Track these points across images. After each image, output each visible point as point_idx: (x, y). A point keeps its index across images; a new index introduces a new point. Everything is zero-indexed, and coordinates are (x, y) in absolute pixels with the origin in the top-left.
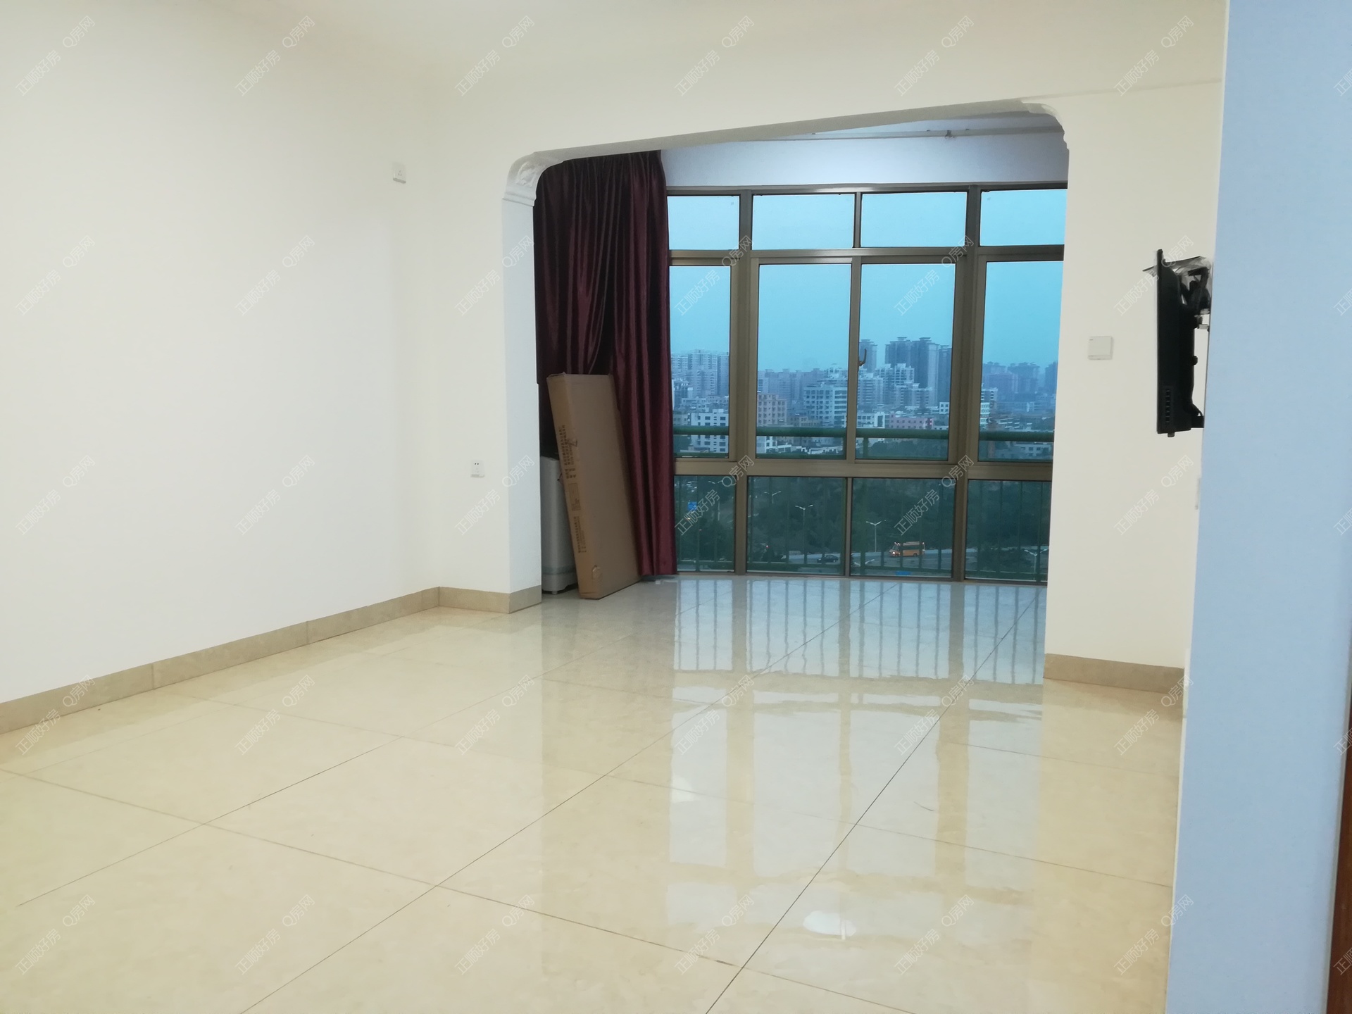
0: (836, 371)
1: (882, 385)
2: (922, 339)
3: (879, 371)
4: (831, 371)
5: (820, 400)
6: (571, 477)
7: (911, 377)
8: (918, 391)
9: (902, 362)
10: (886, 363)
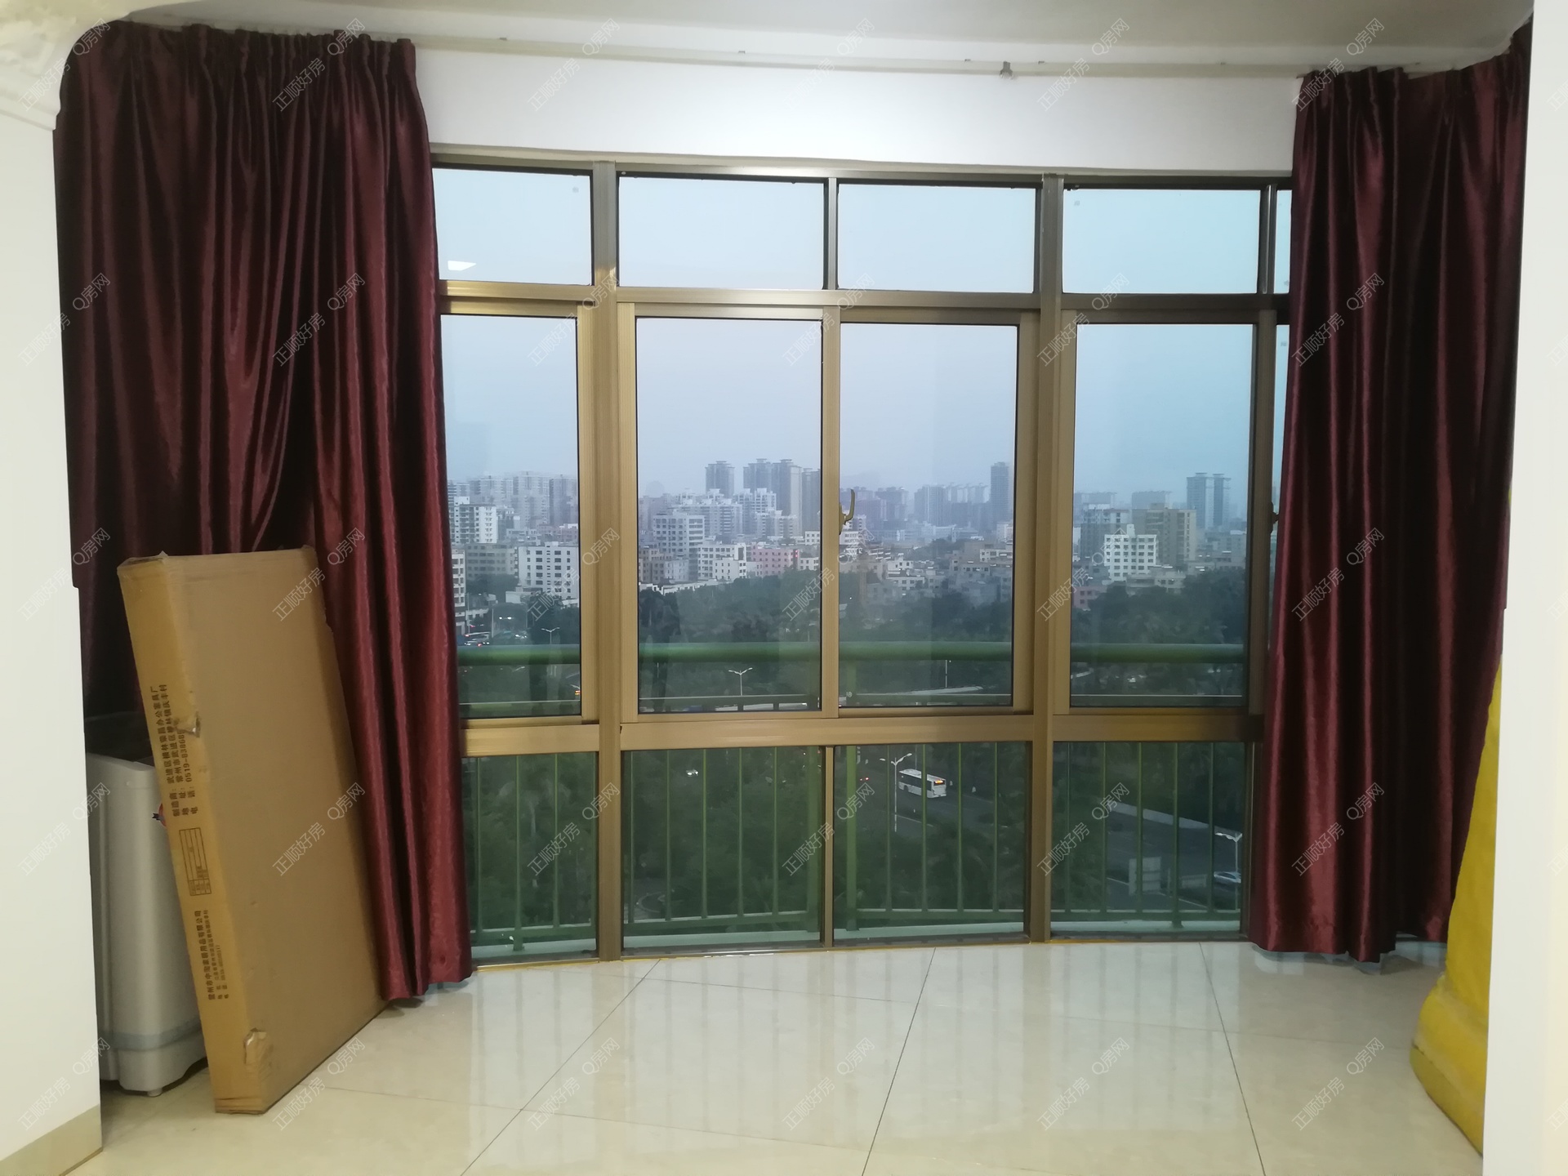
0: (689, 497)
1: (741, 512)
2: (783, 461)
3: (737, 496)
4: (684, 497)
5: (672, 530)
6: (185, 811)
7: (773, 503)
8: (781, 519)
9: (762, 487)
10: (745, 487)
